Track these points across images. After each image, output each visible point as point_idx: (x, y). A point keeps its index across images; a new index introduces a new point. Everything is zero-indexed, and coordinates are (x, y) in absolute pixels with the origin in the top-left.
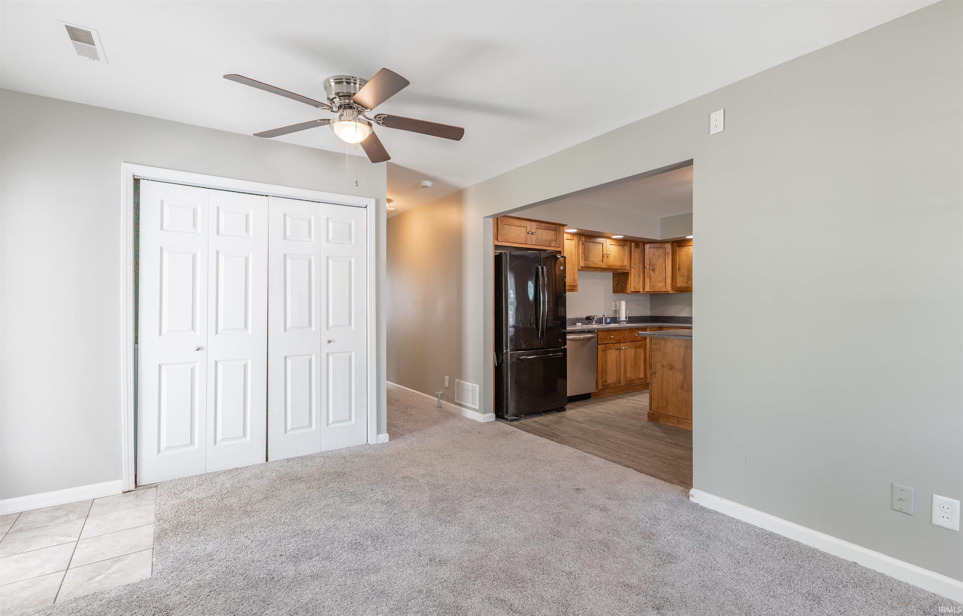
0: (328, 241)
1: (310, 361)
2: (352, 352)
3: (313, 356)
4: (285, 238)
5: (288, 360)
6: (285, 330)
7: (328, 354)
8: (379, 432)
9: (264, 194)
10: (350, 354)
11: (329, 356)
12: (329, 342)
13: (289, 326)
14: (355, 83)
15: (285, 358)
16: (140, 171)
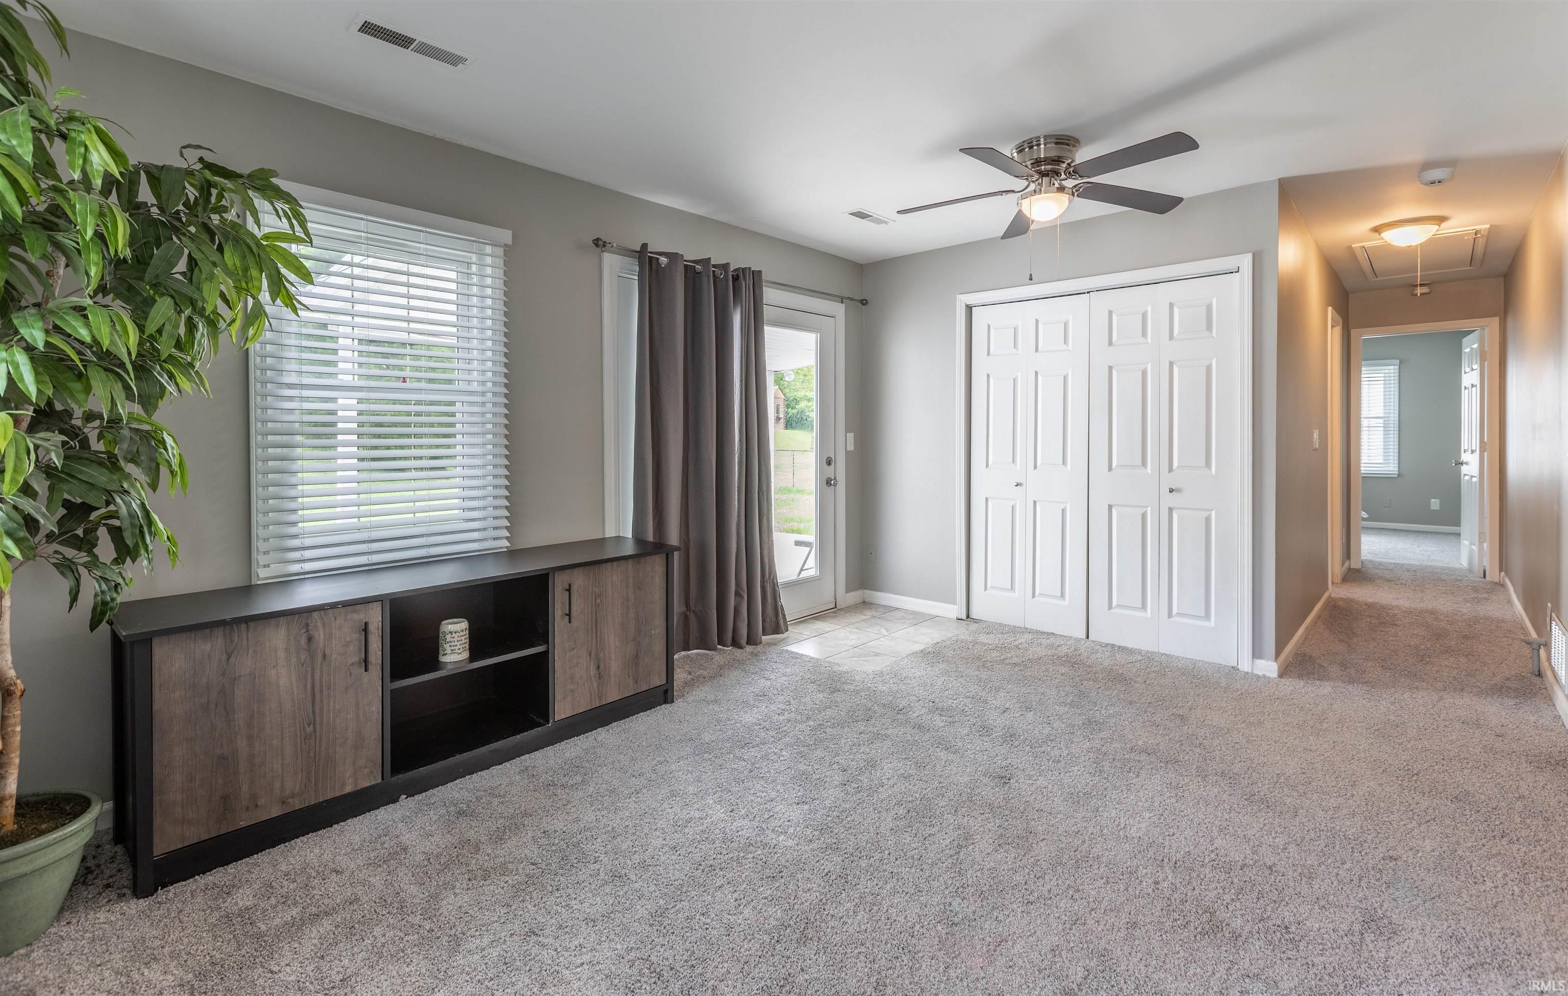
0: (1171, 337)
1: (1144, 516)
2: (1212, 510)
3: (1149, 509)
4: (1110, 343)
5: (1113, 510)
6: (1110, 469)
7: (1171, 510)
8: (1257, 653)
9: (1086, 291)
10: (1209, 513)
11: (1174, 513)
12: (1171, 491)
13: (1114, 464)
14: (1039, 145)
15: (1110, 507)
16: (971, 299)
